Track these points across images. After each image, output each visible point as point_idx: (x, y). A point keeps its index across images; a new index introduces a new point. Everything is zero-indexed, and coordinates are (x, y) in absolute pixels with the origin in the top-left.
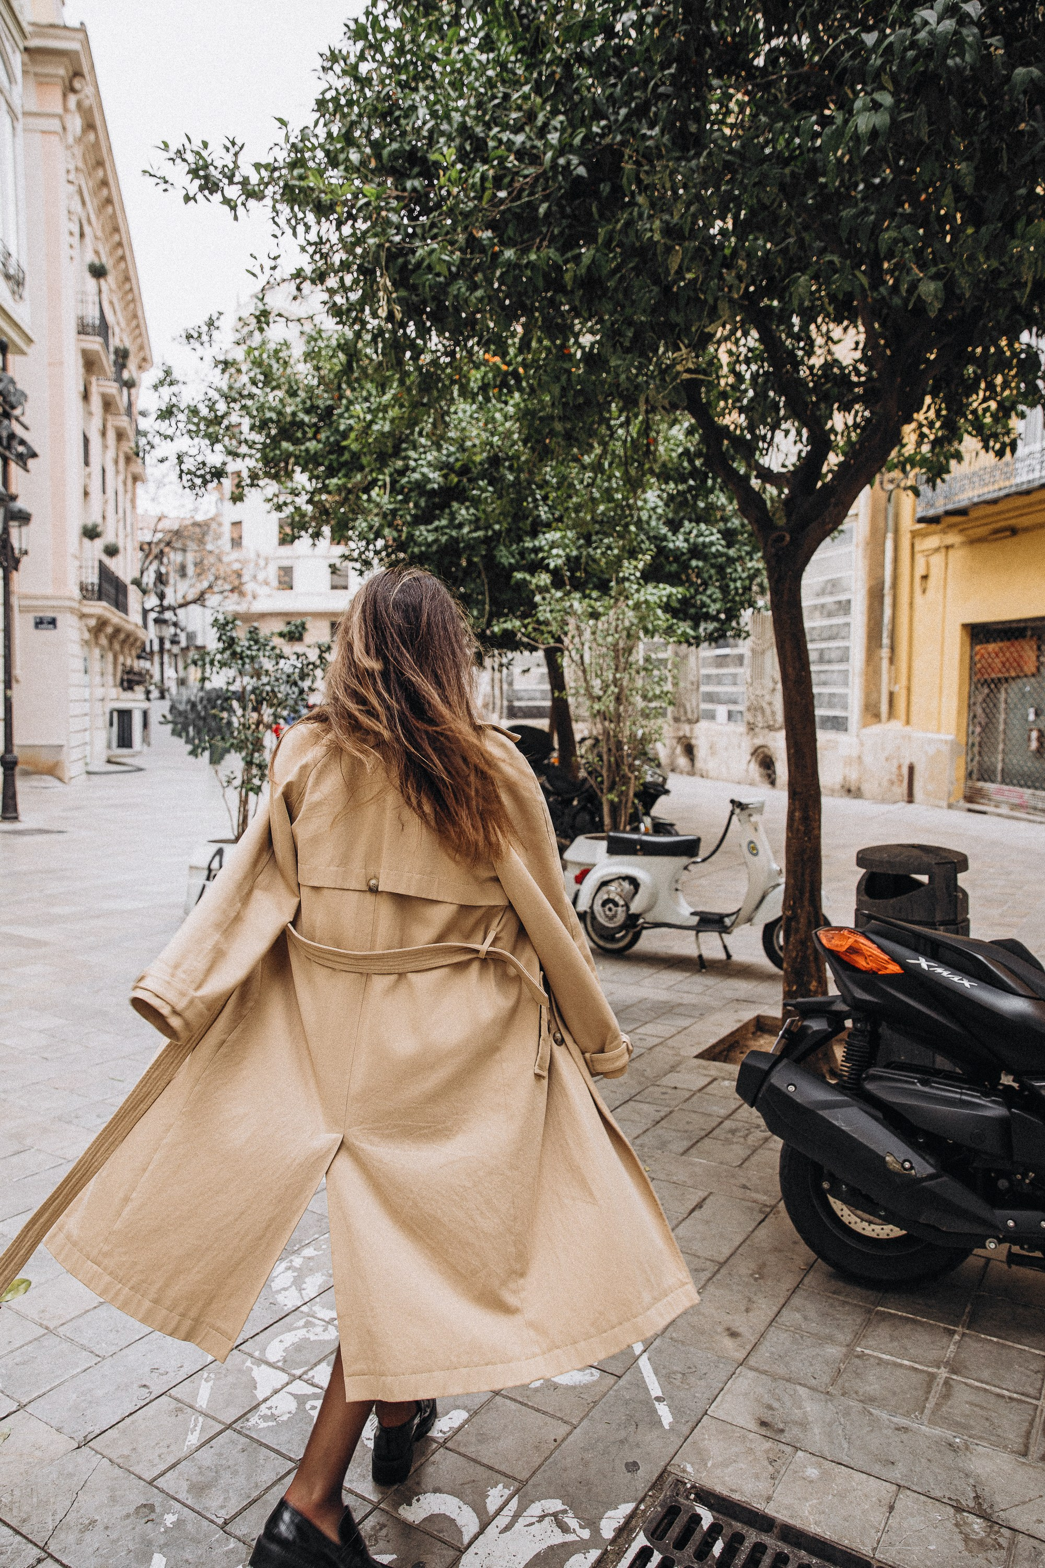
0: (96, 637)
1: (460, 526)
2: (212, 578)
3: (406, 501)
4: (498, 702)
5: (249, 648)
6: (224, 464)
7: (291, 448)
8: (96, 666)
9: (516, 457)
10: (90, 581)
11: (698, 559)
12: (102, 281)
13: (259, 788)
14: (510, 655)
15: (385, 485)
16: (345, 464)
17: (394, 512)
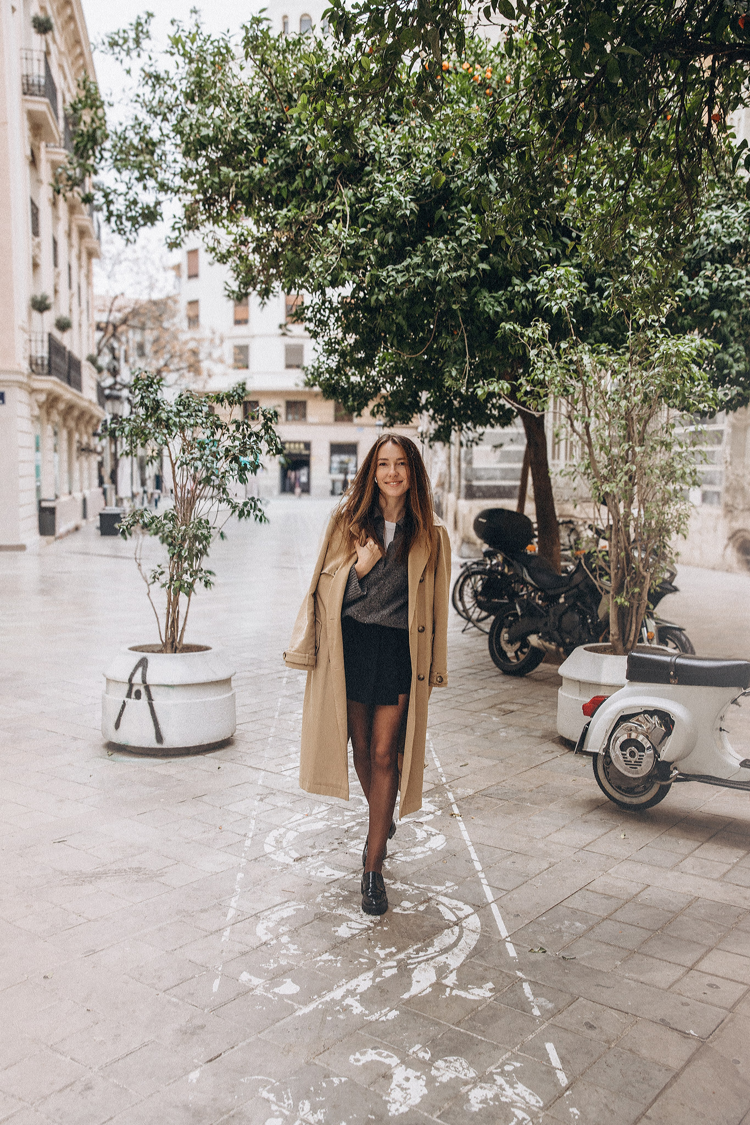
0: (48, 414)
1: (436, 265)
2: (167, 356)
3: (369, 235)
4: (454, 480)
5: (178, 414)
6: (158, 203)
7: (232, 174)
8: (49, 442)
9: (526, 141)
10: (39, 355)
11: (721, 309)
12: (49, 36)
13: (191, 586)
14: (480, 429)
15: (345, 216)
16: (295, 193)
17: (357, 248)
